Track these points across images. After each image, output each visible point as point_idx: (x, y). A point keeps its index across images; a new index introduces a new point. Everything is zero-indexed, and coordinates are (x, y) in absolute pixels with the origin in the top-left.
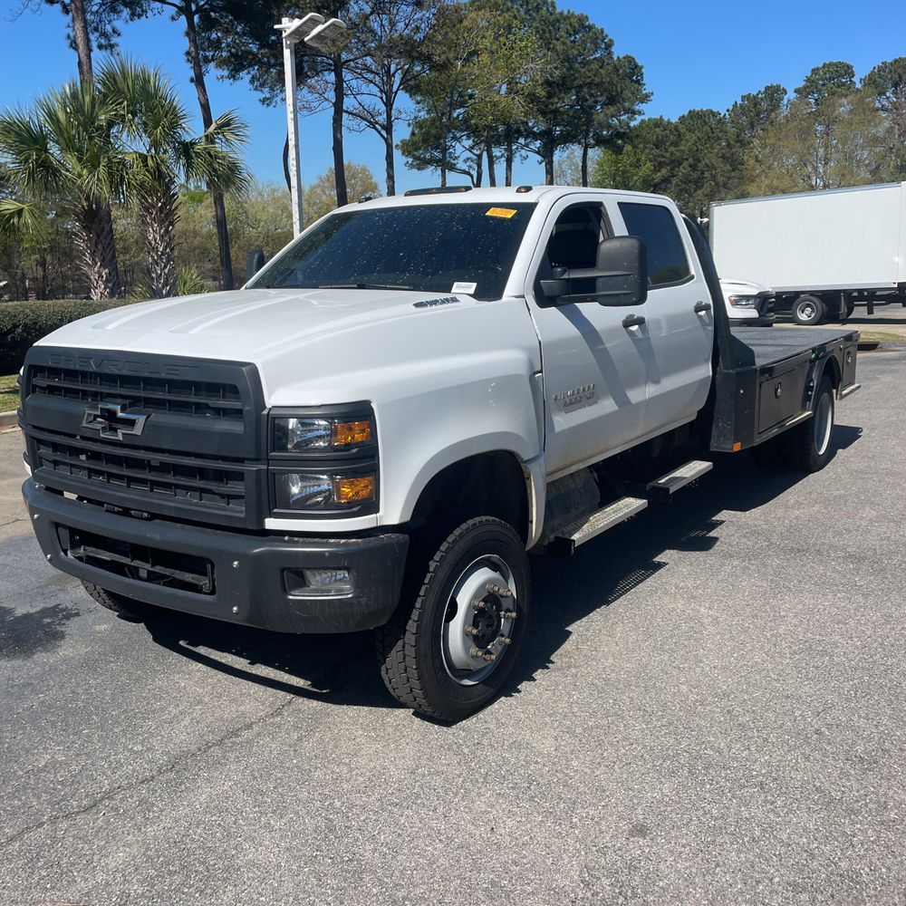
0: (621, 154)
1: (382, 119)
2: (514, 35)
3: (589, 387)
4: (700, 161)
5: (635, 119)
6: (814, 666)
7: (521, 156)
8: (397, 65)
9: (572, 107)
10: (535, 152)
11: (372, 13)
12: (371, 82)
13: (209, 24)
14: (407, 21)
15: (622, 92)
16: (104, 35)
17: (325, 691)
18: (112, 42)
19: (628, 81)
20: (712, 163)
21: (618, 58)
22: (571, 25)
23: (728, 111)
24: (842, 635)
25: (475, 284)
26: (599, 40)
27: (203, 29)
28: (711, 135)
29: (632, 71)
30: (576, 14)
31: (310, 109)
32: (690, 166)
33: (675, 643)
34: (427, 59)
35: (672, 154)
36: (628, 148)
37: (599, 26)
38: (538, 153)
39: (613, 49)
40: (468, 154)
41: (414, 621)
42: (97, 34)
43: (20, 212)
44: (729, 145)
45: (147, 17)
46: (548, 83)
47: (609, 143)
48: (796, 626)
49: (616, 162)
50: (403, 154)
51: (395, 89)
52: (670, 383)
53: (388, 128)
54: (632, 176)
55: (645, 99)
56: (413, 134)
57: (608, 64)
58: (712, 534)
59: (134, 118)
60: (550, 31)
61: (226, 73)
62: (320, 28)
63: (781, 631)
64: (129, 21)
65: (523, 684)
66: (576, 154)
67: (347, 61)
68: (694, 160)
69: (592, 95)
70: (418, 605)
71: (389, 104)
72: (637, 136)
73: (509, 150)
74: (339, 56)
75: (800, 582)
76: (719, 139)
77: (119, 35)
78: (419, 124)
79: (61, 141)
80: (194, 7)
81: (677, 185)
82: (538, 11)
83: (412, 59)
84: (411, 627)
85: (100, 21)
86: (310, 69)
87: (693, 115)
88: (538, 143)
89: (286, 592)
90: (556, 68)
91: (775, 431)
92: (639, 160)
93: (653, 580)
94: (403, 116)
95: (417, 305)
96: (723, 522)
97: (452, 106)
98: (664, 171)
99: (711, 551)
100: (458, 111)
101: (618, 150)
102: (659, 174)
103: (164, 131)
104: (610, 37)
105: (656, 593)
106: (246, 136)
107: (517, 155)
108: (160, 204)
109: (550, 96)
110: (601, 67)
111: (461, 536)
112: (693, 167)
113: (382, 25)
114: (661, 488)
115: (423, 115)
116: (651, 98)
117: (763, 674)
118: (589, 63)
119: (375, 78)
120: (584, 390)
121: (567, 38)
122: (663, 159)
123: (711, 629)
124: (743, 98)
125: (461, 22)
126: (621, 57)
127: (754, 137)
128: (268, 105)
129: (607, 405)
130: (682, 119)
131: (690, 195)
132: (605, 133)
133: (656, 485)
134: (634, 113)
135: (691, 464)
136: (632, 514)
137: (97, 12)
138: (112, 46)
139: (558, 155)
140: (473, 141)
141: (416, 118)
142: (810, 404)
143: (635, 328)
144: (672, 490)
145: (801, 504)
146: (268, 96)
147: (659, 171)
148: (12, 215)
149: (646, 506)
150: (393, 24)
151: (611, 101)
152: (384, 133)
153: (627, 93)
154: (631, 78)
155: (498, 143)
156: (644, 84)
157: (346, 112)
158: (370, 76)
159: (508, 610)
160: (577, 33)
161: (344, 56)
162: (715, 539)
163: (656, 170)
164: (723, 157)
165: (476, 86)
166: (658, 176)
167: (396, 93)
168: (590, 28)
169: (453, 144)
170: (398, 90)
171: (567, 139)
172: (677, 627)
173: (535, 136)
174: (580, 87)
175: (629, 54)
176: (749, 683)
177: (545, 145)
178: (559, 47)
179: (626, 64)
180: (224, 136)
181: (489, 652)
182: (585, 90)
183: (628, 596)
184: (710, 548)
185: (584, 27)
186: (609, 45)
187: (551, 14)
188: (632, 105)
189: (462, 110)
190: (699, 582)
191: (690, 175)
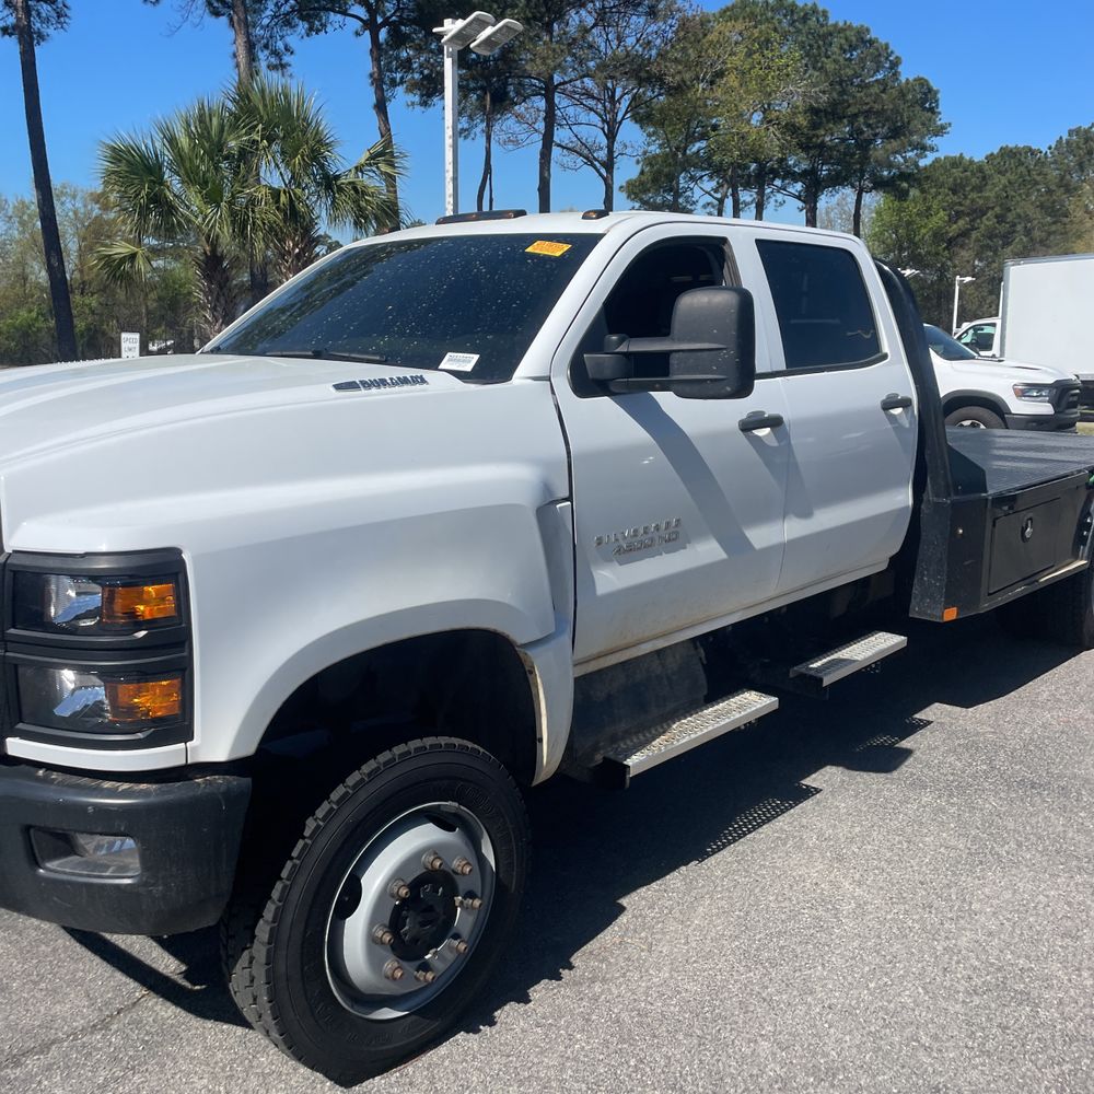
0: (905, 200)
1: (602, 155)
2: (772, 50)
3: (668, 524)
4: (1010, 210)
5: (926, 156)
6: (999, 1026)
7: (776, 201)
8: (624, 89)
9: (843, 140)
10: (795, 196)
11: (595, 25)
12: (591, 109)
13: (398, 39)
14: (639, 36)
15: (909, 123)
16: (275, 53)
17: (197, 987)
18: (283, 62)
19: (918, 108)
20: (1025, 212)
21: (907, 79)
22: (846, 39)
23: (1050, 148)
24: (1064, 962)
25: (476, 357)
26: (882, 56)
27: (391, 46)
28: (1028, 178)
29: (924, 97)
30: (854, 25)
31: (516, 143)
32: (996, 217)
33: (782, 947)
34: (658, 80)
35: (973, 201)
36: (914, 192)
37: (882, 41)
38: (799, 198)
39: (900, 69)
40: (708, 199)
41: (266, 922)
42: (267, 52)
43: (133, 257)
44: (1050, 192)
45: (326, 32)
46: (814, 111)
47: (888, 186)
48: (990, 934)
49: (900, 210)
50: (629, 197)
51: (619, 119)
52: (829, 518)
53: (609, 165)
54: (919, 228)
55: (940, 131)
56: (642, 173)
57: (892, 88)
58: (905, 744)
59: (270, 145)
60: (819, 47)
61: (417, 99)
62: (489, 31)
63: (963, 942)
64: (305, 37)
65: (507, 1008)
66: (849, 200)
67: (561, 84)
68: (1002, 209)
69: (869, 126)
70: (275, 894)
71: (611, 136)
72: (927, 178)
73: (761, 193)
74: (552, 78)
75: (1020, 845)
76: (1037, 183)
77: (292, 53)
78: (650, 161)
79: (182, 172)
80: (380, 20)
81: (977, 240)
82: (805, 22)
83: (641, 82)
84: (263, 931)
85: (271, 37)
86: (518, 93)
87: (1008, 154)
88: (799, 186)
89: (35, 863)
90: (824, 92)
91: (1020, 590)
92: (929, 208)
93: (788, 820)
94: (629, 151)
95: (338, 387)
96: (929, 723)
97: (691, 138)
98: (961, 223)
99: (895, 774)
100: (698, 145)
101: (902, 195)
102: (955, 226)
103: (304, 160)
104: (897, 53)
105: (785, 844)
106: (404, 168)
107: (772, 200)
108: (297, 250)
109: (814, 126)
110: (884, 91)
111: (373, 774)
112: (1000, 219)
113: (607, 39)
114: (811, 676)
115: (654, 149)
116: (949, 129)
117: (908, 1032)
118: (868, 86)
119: (596, 105)
120: (657, 528)
121: (840, 55)
122: (962, 208)
123: (849, 924)
124: (1070, 133)
125: (705, 35)
126: (911, 79)
127: (1084, 181)
128: (466, 137)
129: (707, 551)
130: (990, 158)
131: (995, 252)
132: (886, 173)
133: (803, 670)
134: (924, 148)
135: (873, 638)
136: (752, 719)
137: (268, 26)
138: (283, 66)
139: (825, 201)
140: (718, 183)
141: (645, 153)
142: (1085, 550)
143: (763, 432)
144: (827, 681)
145: (1059, 700)
146: (466, 126)
147: (955, 223)
148: (123, 261)
149: (776, 706)
150: (620, 39)
151: (896, 133)
152: (603, 171)
153: (916, 124)
154: (922, 105)
155: (747, 186)
156: (940, 113)
157: (559, 145)
158: (591, 103)
159: (471, 895)
160: (855, 50)
161: (557, 79)
162: (908, 753)
163: (952, 220)
164: (1042, 206)
165: (721, 115)
166: (954, 229)
167: (620, 123)
168: (871, 42)
169: (691, 186)
170: (623, 119)
171: (836, 181)
172: (794, 916)
173: (795, 177)
174: (855, 116)
175: (921, 76)
176: (880, 1048)
177: (807, 189)
178: (830, 66)
179: (917, 88)
180: (378, 168)
181: (426, 967)
182: (861, 119)
183: (739, 846)
184: (895, 768)
185: (863, 41)
186: (895, 64)
187: (822, 26)
188: (923, 137)
189: (703, 144)
190: (858, 829)
191: (996, 228)
